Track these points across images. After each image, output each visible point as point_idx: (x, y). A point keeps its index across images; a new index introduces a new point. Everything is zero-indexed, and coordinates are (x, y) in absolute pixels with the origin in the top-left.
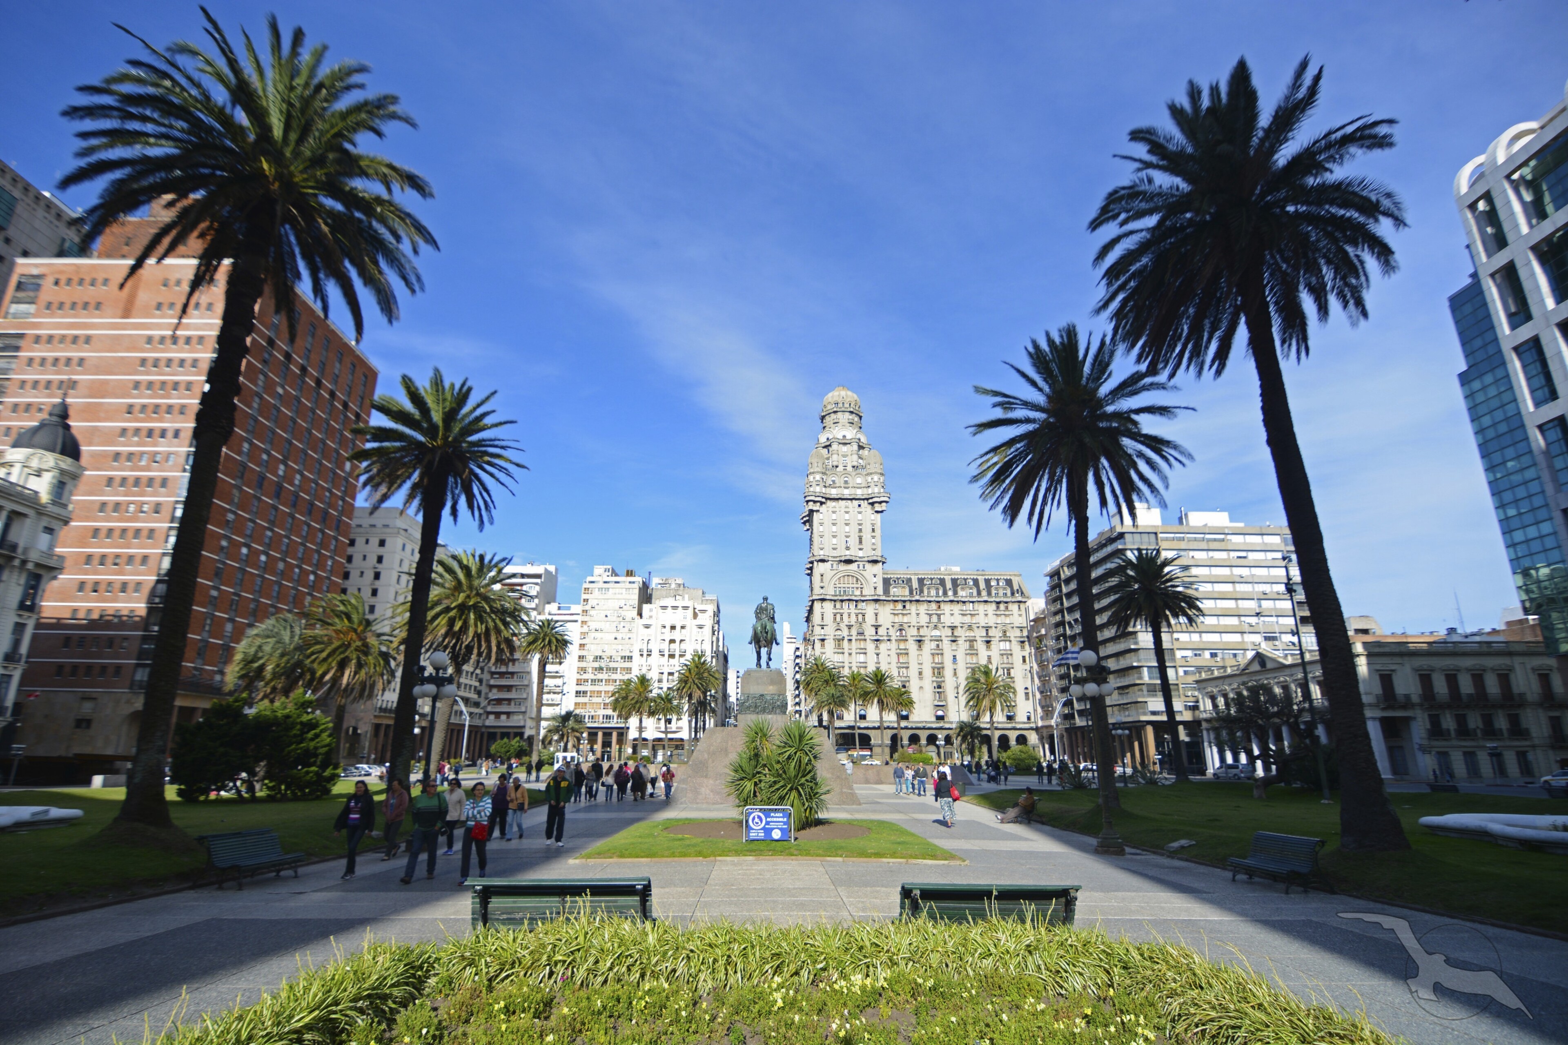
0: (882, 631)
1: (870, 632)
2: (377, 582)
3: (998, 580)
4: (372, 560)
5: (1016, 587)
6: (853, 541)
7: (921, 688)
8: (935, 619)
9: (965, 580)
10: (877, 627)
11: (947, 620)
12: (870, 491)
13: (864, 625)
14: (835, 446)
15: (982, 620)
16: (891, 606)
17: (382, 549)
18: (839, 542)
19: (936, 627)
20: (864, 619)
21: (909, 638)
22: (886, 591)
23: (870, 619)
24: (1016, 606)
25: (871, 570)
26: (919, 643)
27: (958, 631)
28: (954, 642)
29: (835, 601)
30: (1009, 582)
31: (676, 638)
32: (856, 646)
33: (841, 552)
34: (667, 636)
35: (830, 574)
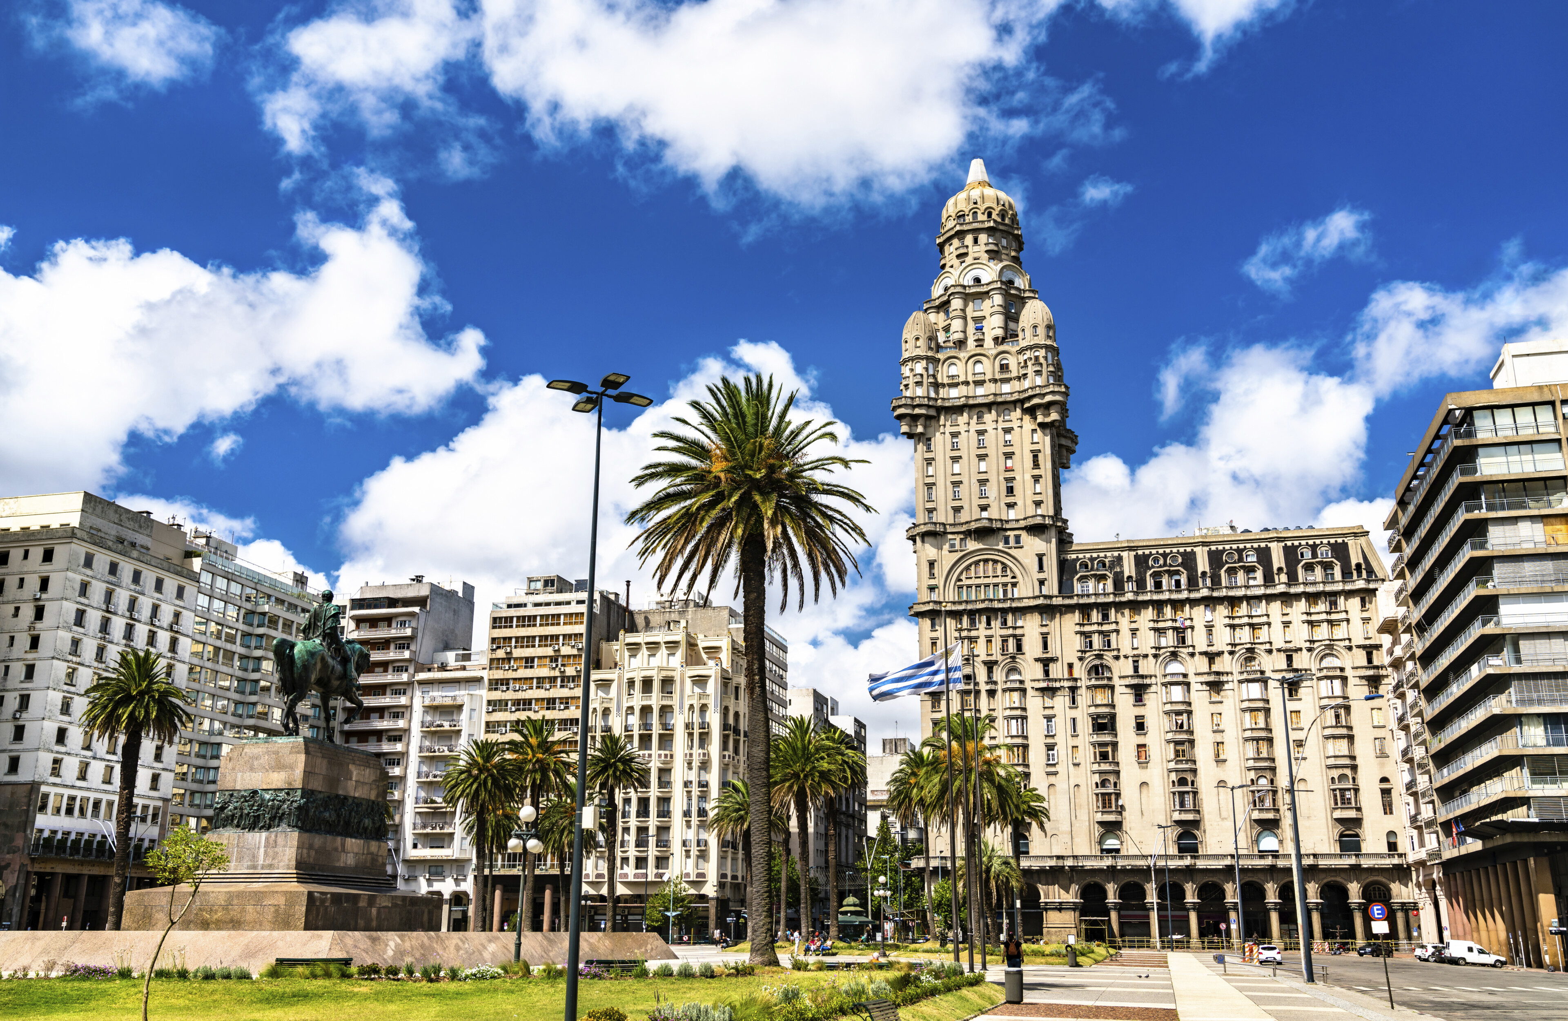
0: (1057, 670)
1: (1031, 671)
2: (39, 625)
3: (1314, 548)
4: (31, 583)
5: (1355, 558)
6: (995, 490)
7: (1144, 784)
8: (1169, 639)
9: (1240, 551)
10: (1046, 662)
11: (1198, 639)
12: (1027, 384)
13: (1019, 659)
14: (956, 303)
15: (1277, 636)
16: (1077, 617)
17: (47, 567)
18: (969, 495)
19: (1174, 655)
20: (1019, 647)
21: (1116, 681)
22: (1065, 587)
23: (1032, 647)
24: (1354, 603)
25: (1033, 545)
26: (1139, 691)
27: (1225, 664)
28: (1216, 686)
29: (956, 615)
30: (1340, 551)
31: (655, 700)
32: (1004, 702)
33: (970, 514)
34: (638, 700)
35: (947, 559)
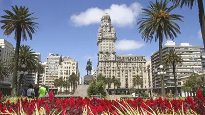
3: (140, 57)
5: (144, 59)
6: (108, 48)
7: (123, 81)
8: (126, 66)
9: (133, 57)
10: (113, 67)
11: (129, 66)
12: (112, 37)
14: (104, 27)
15: (136, 66)
18: (105, 49)
20: (110, 66)
21: (120, 70)
24: (144, 63)
25: (112, 55)
26: (123, 71)
27: (131, 69)
28: (130, 71)
29: (104, 62)
30: (142, 58)
31: (68, 69)
32: (109, 71)
33: (106, 51)
34: (66, 69)
35: (103, 56)
